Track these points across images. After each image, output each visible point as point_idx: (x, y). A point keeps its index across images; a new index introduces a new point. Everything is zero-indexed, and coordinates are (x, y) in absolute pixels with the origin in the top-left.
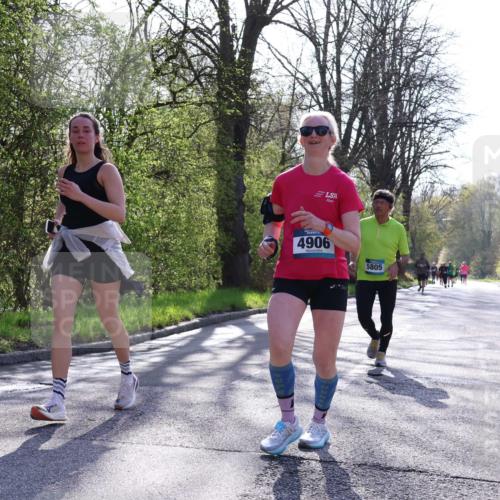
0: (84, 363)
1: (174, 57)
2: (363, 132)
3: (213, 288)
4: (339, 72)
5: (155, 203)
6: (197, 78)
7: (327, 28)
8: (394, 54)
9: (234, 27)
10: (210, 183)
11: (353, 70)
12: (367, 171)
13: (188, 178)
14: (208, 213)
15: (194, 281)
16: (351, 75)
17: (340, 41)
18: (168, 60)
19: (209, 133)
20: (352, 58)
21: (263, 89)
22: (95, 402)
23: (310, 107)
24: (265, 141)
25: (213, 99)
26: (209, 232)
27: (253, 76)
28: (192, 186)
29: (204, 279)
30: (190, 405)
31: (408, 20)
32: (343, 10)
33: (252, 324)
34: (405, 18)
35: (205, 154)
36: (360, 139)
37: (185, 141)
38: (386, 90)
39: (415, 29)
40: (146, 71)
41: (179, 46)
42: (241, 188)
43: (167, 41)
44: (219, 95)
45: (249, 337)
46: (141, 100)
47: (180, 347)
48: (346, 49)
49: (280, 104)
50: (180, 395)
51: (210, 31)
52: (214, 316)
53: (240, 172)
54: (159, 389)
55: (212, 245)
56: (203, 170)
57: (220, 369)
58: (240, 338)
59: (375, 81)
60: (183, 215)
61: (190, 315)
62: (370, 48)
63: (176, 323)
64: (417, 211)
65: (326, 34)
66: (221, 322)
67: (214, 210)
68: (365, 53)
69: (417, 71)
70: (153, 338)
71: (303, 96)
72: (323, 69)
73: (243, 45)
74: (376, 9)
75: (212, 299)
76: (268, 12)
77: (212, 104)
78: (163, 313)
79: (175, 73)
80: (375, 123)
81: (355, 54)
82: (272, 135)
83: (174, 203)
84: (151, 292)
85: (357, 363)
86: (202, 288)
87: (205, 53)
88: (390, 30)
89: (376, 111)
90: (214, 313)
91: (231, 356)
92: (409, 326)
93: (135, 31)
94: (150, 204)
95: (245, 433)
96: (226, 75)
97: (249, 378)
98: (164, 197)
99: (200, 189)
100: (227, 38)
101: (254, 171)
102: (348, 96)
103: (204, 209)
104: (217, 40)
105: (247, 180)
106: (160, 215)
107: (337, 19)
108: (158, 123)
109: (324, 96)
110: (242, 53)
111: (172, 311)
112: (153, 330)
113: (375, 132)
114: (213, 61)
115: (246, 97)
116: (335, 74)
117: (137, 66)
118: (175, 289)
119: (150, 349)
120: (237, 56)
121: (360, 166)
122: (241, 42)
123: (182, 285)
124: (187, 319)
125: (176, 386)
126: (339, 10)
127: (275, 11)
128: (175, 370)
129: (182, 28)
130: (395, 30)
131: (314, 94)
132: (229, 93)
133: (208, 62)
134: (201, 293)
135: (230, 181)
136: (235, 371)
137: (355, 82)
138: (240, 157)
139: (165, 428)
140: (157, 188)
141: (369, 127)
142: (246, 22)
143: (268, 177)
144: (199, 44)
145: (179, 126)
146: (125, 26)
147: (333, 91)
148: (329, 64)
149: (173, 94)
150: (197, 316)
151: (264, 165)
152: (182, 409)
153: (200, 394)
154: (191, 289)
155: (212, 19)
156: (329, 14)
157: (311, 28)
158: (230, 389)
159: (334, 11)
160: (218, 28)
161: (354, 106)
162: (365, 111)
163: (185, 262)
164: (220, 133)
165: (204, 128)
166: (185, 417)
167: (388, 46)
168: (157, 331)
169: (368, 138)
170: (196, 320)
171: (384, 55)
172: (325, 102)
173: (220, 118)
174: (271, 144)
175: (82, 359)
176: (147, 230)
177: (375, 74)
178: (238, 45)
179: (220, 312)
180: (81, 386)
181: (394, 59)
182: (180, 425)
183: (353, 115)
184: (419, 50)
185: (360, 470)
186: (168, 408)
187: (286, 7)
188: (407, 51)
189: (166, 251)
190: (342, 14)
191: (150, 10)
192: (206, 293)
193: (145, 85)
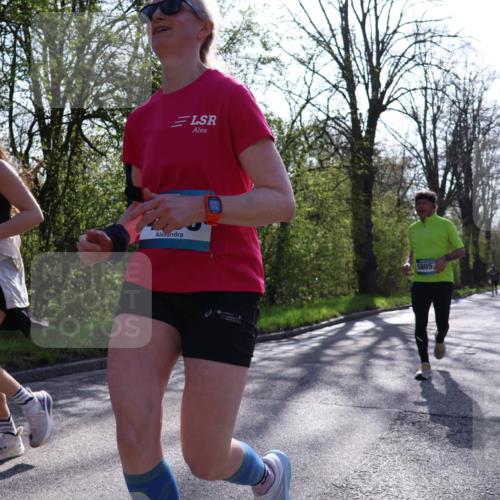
0: (266, 347)
1: (321, 137)
2: (455, 181)
3: (352, 295)
4: (435, 141)
5: (311, 237)
6: (337, 150)
7: (426, 111)
8: (474, 127)
9: (361, 114)
10: (348, 222)
11: (445, 139)
12: (458, 209)
13: (333, 219)
14: (347, 243)
15: (339, 290)
16: (444, 143)
17: (435, 120)
18: (316, 139)
19: (346, 187)
20: (444, 130)
21: (382, 155)
22: (275, 374)
23: (416, 166)
24: (385, 191)
25: (348, 164)
26: (349, 256)
27: (375, 147)
28: (335, 224)
29: (346, 289)
30: (340, 376)
31: (483, 103)
32: (436, 99)
33: (381, 319)
34: (480, 102)
35: (344, 202)
36: (453, 187)
37: (330, 194)
38: (470, 152)
39: (487, 109)
40: (301, 148)
41: (323, 129)
42: (370, 225)
43: (315, 127)
44: (352, 161)
45: (379, 328)
46: (299, 167)
47: (332, 336)
48: (440, 124)
49: (394, 165)
50: (333, 369)
51: (344, 118)
52: (354, 314)
53: (369, 213)
54: (318, 365)
55: (351, 265)
56: (344, 213)
57: (360, 351)
58: (372, 329)
59: (461, 146)
60: (330, 245)
61: (337, 314)
62: (456, 124)
63: (327, 319)
64: (496, 237)
65: (425, 115)
66: (360, 318)
67: (352, 240)
68: (453, 127)
69: (491, 138)
70: (312, 330)
71: (411, 159)
72: (424, 139)
73: (368, 126)
74: (460, 96)
75: (352, 302)
76: (384, 102)
77: (347, 167)
78: (319, 312)
79: (322, 147)
80: (463, 175)
81: (446, 128)
82: (390, 187)
83: (323, 236)
84: (310, 298)
85: (457, 345)
86: (345, 295)
87: (341, 133)
88: (470, 111)
89: (463, 167)
90: (354, 311)
91: (367, 342)
92: (493, 318)
93: (294, 121)
94: (307, 238)
95: (380, 395)
96: (357, 147)
97: (381, 357)
98: (317, 232)
99: (341, 226)
100: (356, 121)
101: (379, 212)
102: (442, 157)
103: (344, 240)
104: (349, 124)
105: (374, 219)
106: (314, 245)
107: (432, 105)
108: (311, 182)
109: (426, 158)
110: (367, 132)
111: (324, 311)
112: (311, 324)
113: (463, 182)
114: (347, 138)
115: (371, 161)
116: (432, 143)
117: (296, 144)
118: (326, 296)
119: (310, 338)
120: (364, 134)
121: (454, 206)
122: (366, 124)
123: (330, 293)
124: (335, 317)
125: (330, 363)
126: (433, 99)
127: (389, 102)
128: (329, 352)
129: (325, 118)
130: (473, 110)
131: (418, 156)
132: (359, 159)
133: (343, 139)
134: (344, 298)
135: (361, 220)
136: (370, 353)
137: (448, 148)
138: (368, 203)
139: (324, 391)
140: (311, 227)
141: (458, 178)
142: (369, 111)
143: (388, 215)
144: (338, 127)
145: (325, 183)
146: (287, 119)
147: (432, 154)
148: (428, 136)
149: (321, 161)
150: (342, 314)
151: (385, 208)
152: (335, 379)
153: (347, 368)
154: (336, 296)
155: (346, 110)
156: (426, 102)
157: (414, 112)
158: (368, 365)
159: (430, 100)
160: (350, 116)
161: (448, 163)
162: (455, 167)
163: (333, 277)
164: (354, 187)
165: (342, 184)
166: (337, 384)
167: (469, 122)
168: (315, 325)
169: (458, 185)
170: (342, 317)
171: (466, 128)
172: (427, 162)
173: (354, 177)
174: (389, 193)
175: (266, 345)
176: (306, 256)
177: (461, 141)
178: (364, 127)
179: (358, 311)
180: (265, 363)
181: (474, 130)
182: (334, 390)
183: (447, 170)
184: (491, 123)
185: (463, 421)
186: (325, 379)
187: (396, 99)
188: (483, 124)
189: (320, 269)
190: (435, 101)
191: (304, 107)
192: (348, 298)
193: (302, 157)
